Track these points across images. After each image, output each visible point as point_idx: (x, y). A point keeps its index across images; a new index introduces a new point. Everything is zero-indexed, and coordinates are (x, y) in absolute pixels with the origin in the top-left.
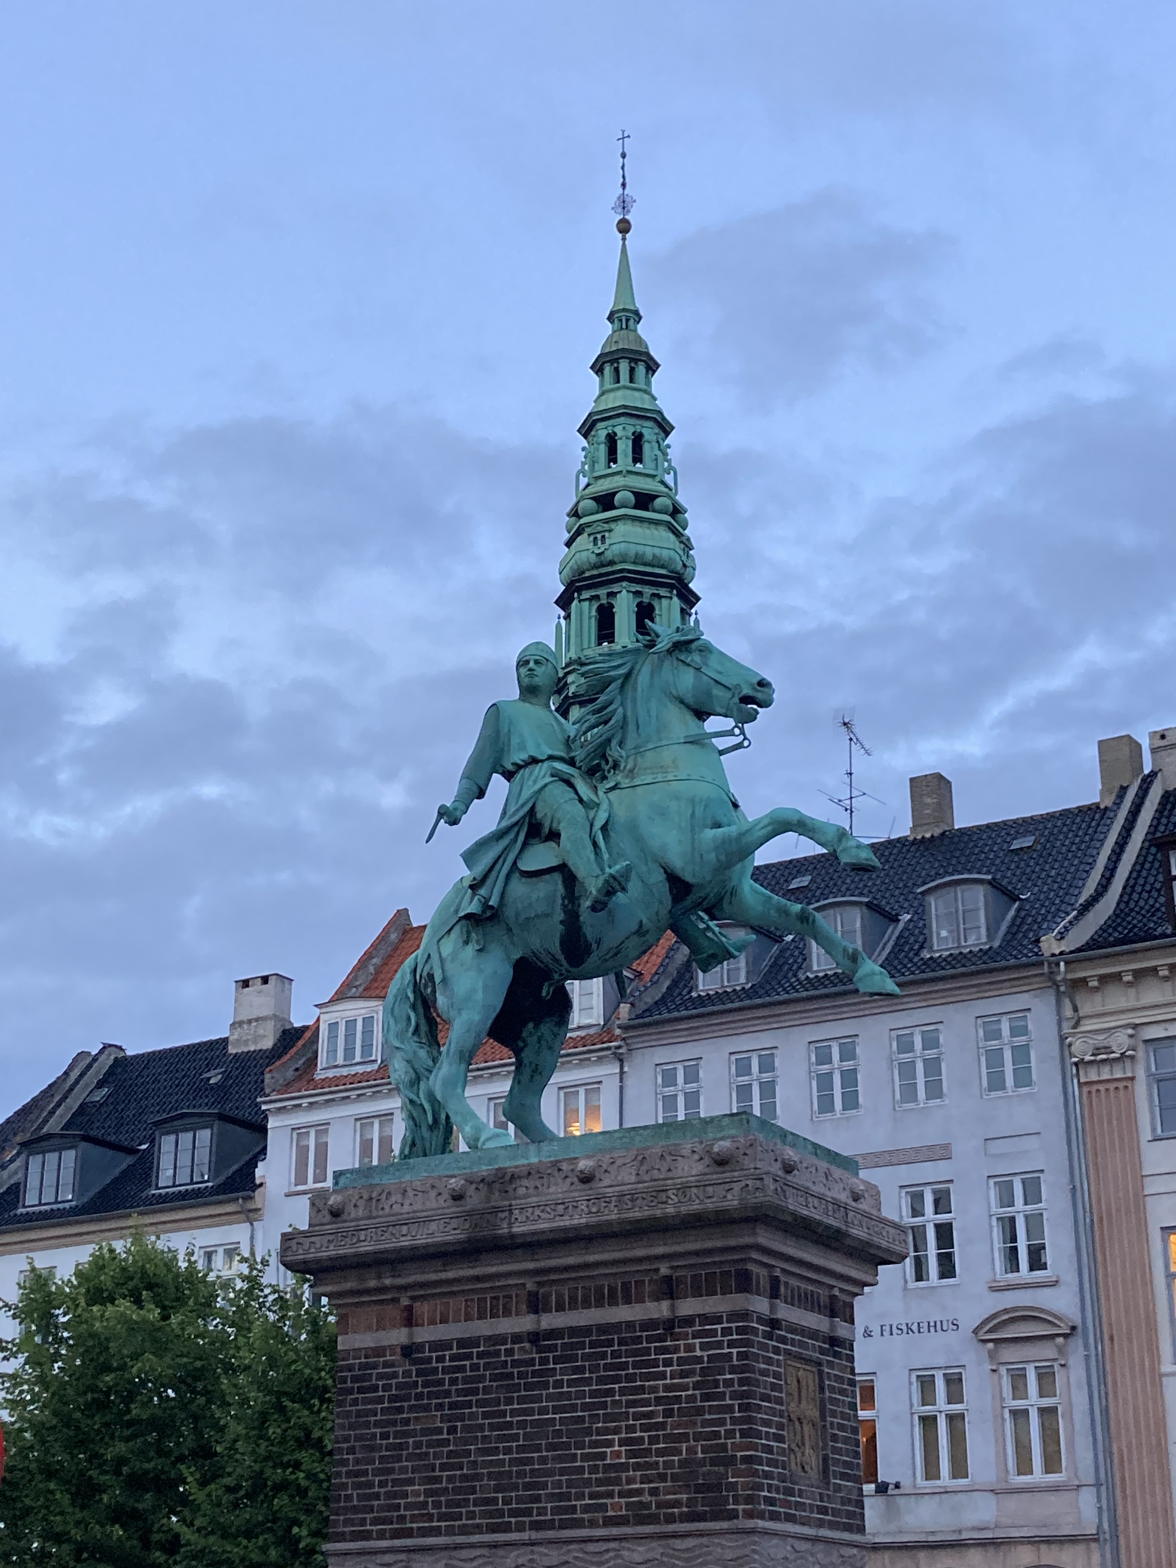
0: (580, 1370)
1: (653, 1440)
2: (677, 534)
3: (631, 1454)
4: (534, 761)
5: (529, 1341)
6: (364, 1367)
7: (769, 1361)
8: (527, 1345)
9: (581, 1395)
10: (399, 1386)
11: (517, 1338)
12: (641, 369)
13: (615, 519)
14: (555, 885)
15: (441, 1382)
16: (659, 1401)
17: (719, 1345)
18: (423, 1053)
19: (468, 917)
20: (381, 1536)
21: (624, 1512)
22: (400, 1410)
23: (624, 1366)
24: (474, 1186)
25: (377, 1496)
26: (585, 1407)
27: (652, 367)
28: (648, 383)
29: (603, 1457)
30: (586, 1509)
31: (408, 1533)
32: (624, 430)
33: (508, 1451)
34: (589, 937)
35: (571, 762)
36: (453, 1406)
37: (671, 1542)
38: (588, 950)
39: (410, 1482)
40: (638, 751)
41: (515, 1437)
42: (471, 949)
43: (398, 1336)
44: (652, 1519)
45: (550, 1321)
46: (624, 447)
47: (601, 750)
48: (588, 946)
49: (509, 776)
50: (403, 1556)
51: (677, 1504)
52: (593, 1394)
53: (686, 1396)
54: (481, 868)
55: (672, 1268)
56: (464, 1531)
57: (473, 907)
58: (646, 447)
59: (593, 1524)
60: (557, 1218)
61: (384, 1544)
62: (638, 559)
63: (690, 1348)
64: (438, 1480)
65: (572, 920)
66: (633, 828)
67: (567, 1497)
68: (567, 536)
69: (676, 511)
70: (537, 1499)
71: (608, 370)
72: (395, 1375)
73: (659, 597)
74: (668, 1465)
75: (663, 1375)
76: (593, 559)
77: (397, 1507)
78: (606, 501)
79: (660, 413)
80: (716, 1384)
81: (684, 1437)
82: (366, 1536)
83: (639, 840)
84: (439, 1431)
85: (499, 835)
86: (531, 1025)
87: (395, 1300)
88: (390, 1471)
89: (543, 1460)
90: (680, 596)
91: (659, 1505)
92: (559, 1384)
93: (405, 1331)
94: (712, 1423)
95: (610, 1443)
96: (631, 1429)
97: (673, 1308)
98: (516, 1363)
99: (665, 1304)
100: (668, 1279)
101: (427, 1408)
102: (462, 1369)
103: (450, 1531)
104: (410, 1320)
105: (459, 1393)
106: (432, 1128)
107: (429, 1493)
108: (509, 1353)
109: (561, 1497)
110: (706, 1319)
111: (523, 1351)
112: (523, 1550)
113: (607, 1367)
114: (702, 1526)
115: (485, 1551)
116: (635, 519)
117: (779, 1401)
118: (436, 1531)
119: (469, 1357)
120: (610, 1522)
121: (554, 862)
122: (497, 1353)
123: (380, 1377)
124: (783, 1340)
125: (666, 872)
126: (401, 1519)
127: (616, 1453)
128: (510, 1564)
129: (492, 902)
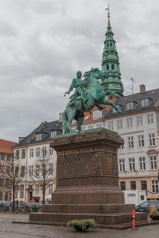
0: (84, 158)
1: (92, 166)
2: (117, 56)
3: (89, 168)
4: (78, 86)
5: (78, 155)
6: (59, 158)
7: (105, 157)
9: (84, 161)
12: (111, 35)
13: (108, 54)
14: (80, 101)
15: (68, 160)
16: (92, 161)
17: (99, 155)
18: (66, 122)
19: (70, 105)
22: (64, 163)
23: (88, 158)
24: (71, 137)
25: (61, 173)
27: (113, 34)
28: (112, 36)
30: (84, 174)
31: (65, 177)
32: (109, 43)
33: (75, 167)
34: (85, 107)
35: (83, 86)
36: (70, 162)
37: (94, 177)
38: (85, 109)
39: (65, 171)
40: (91, 84)
42: (71, 109)
44: (92, 175)
45: (80, 153)
46: (109, 45)
47: (86, 84)
48: (85, 108)
49: (75, 88)
50: (64, 179)
51: (94, 173)
53: (95, 161)
54: (72, 99)
55: (93, 146)
56: (71, 176)
57: (71, 104)
58: (112, 45)
59: (85, 176)
60: (80, 141)
62: (112, 59)
63: (96, 155)
64: (68, 171)
65: (83, 105)
66: (90, 93)
67: (82, 172)
68: (103, 57)
69: (116, 53)
70: (79, 173)
71: (107, 35)
72: (63, 159)
73: (114, 64)
74: (93, 169)
75: (93, 159)
76: (106, 59)
77: (64, 174)
78: (107, 52)
79: (114, 40)
80: (99, 159)
81: (95, 165)
82: (60, 177)
83: (91, 95)
84: (68, 165)
85: (74, 95)
86: (79, 118)
87: (63, 151)
88: (63, 170)
89: (80, 168)
90: (117, 63)
91: (92, 173)
92: (81, 160)
93: (64, 154)
94: (98, 164)
96: (89, 165)
98: (76, 157)
99: (93, 150)
101: (66, 163)
106: (67, 130)
108: (76, 156)
110: (97, 152)
113: (86, 158)
114: (97, 176)
116: (111, 54)
117: (107, 161)
118: (68, 176)
119: (71, 157)
121: (80, 98)
122: (74, 156)
123: (61, 159)
124: (107, 154)
125: (94, 99)
127: (87, 167)
128: (76, 180)
129: (73, 103)
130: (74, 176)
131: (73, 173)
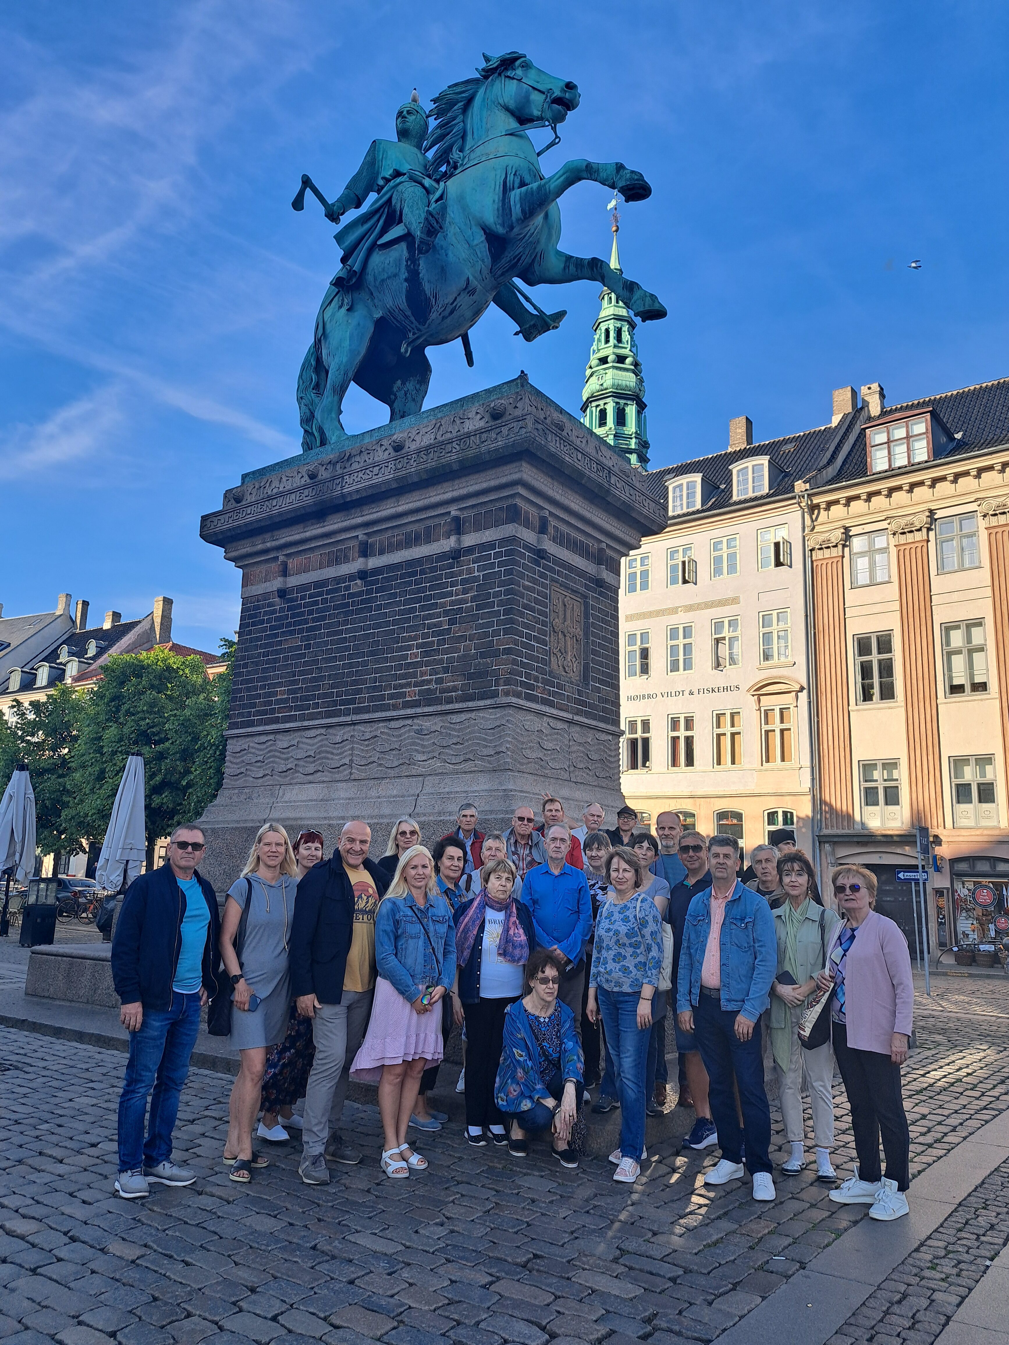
0: (394, 595)
1: (441, 642)
2: (637, 375)
3: (424, 654)
4: (398, 175)
5: (361, 579)
6: (255, 608)
7: (534, 581)
8: (359, 582)
10: (277, 619)
11: (352, 577)
13: (608, 368)
14: (401, 251)
15: (302, 614)
16: (446, 613)
17: (492, 566)
18: (317, 400)
19: (339, 283)
20: (261, 723)
21: (417, 697)
22: (276, 635)
23: (423, 590)
24: (324, 468)
25: (259, 696)
26: (395, 622)
29: (405, 657)
30: (392, 697)
31: (276, 721)
32: (613, 326)
33: (342, 658)
34: (428, 292)
36: (309, 629)
37: (449, 717)
38: (429, 306)
39: (280, 684)
40: (472, 150)
41: (347, 648)
42: (343, 312)
43: (277, 583)
44: (438, 701)
45: (374, 562)
46: (612, 335)
47: (445, 156)
48: (428, 300)
50: (271, 737)
51: (455, 689)
52: (401, 613)
53: (466, 607)
55: (460, 509)
56: (312, 717)
58: (623, 334)
59: (395, 707)
60: (374, 477)
61: (261, 728)
62: (618, 387)
63: (470, 571)
64: (295, 682)
65: (414, 278)
67: (379, 688)
69: (636, 364)
70: (359, 691)
72: (274, 612)
73: (627, 404)
74: (450, 660)
75: (450, 594)
76: (598, 387)
77: (270, 703)
78: (603, 360)
81: (462, 638)
82: (251, 724)
83: (464, 208)
84: (299, 648)
85: (364, 221)
86: (399, 382)
87: (276, 559)
88: (268, 678)
89: (365, 664)
90: (637, 404)
91: (443, 691)
92: (379, 607)
93: (280, 579)
94: (484, 626)
95: (410, 648)
96: (425, 636)
97: (459, 541)
98: (351, 596)
99: (453, 539)
100: (457, 519)
101: (292, 633)
102: (316, 603)
103: (303, 718)
104: (285, 572)
105: (314, 620)
107: (290, 692)
108: (346, 588)
109: (375, 689)
110: (483, 547)
111: (358, 586)
112: (348, 729)
113: (412, 592)
114: (470, 704)
115: (323, 731)
116: (617, 368)
117: (543, 614)
118: (294, 718)
119: (321, 594)
120: (407, 705)
121: (402, 233)
122: (339, 589)
123: (266, 613)
124: (552, 570)
125: (485, 232)
126: (273, 711)
127: (414, 654)
128: (339, 739)
129: (356, 268)
130: (329, 715)
131: (325, 695)
